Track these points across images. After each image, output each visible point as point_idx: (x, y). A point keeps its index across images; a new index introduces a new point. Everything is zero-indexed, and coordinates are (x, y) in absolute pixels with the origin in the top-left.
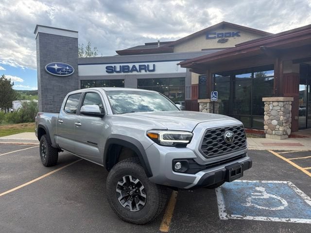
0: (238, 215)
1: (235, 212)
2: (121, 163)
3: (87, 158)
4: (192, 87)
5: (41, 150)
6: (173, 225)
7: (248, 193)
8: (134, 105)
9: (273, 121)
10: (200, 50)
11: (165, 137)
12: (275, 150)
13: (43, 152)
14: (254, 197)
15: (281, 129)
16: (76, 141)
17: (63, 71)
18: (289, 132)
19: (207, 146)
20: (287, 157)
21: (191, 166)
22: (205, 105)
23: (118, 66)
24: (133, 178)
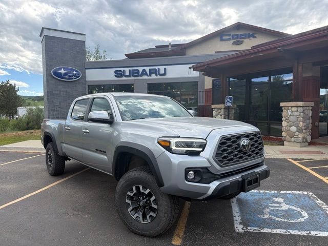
0: (256, 227)
1: (252, 224)
2: (131, 173)
3: (95, 167)
4: (205, 92)
5: (47, 158)
6: (186, 237)
7: (266, 204)
8: (144, 111)
9: (292, 127)
10: (213, 53)
11: (177, 145)
12: (294, 158)
13: (50, 161)
14: (272, 209)
15: (301, 136)
16: (84, 149)
17: (70, 76)
18: (309, 139)
19: (222, 154)
20: (307, 166)
21: (205, 176)
22: (219, 111)
23: (127, 71)
24: (143, 188)
